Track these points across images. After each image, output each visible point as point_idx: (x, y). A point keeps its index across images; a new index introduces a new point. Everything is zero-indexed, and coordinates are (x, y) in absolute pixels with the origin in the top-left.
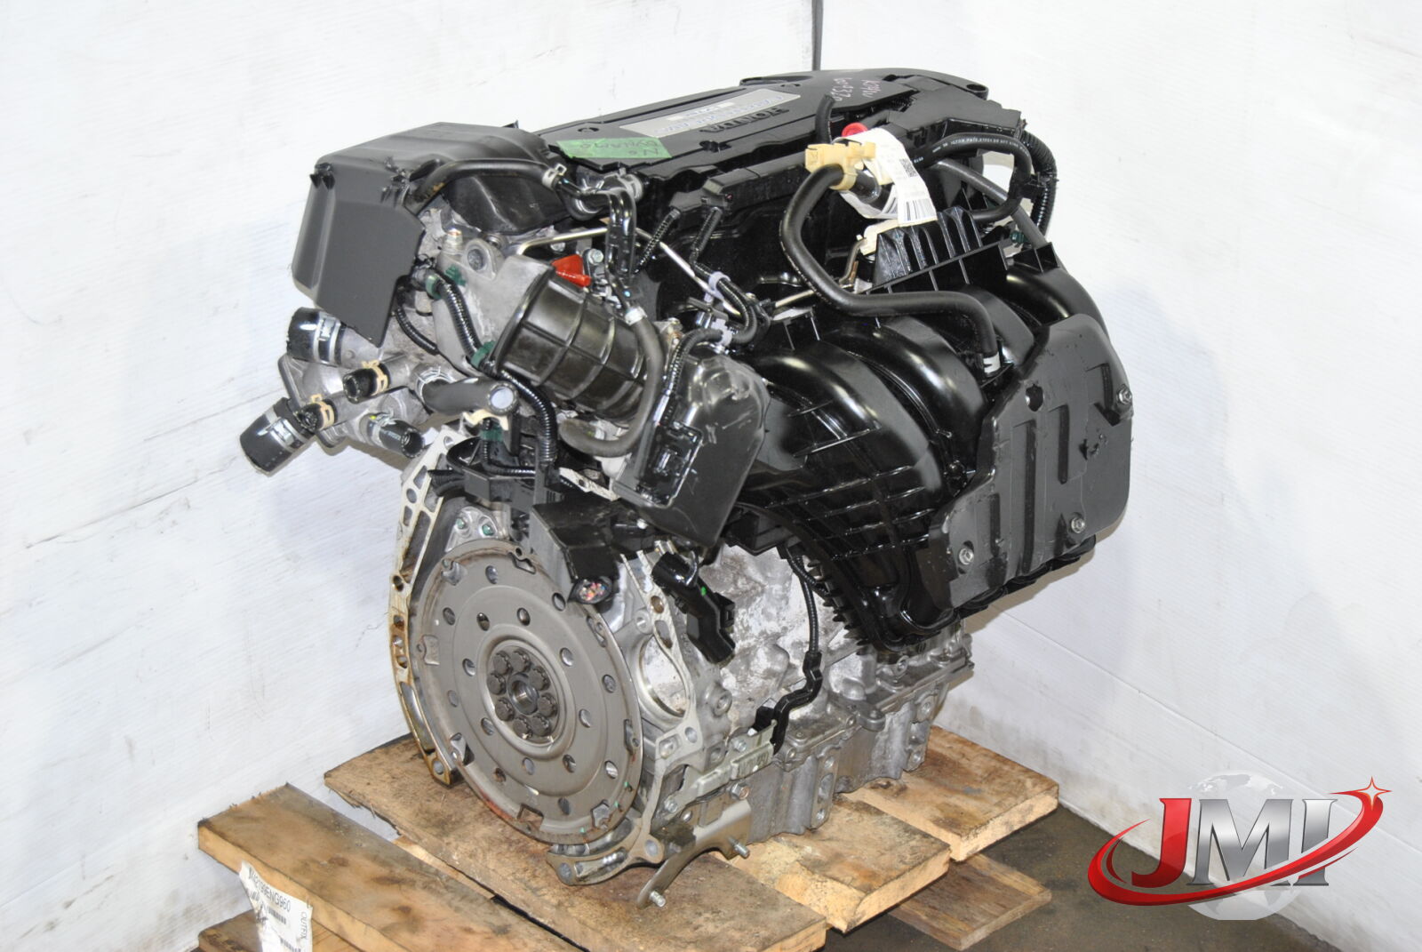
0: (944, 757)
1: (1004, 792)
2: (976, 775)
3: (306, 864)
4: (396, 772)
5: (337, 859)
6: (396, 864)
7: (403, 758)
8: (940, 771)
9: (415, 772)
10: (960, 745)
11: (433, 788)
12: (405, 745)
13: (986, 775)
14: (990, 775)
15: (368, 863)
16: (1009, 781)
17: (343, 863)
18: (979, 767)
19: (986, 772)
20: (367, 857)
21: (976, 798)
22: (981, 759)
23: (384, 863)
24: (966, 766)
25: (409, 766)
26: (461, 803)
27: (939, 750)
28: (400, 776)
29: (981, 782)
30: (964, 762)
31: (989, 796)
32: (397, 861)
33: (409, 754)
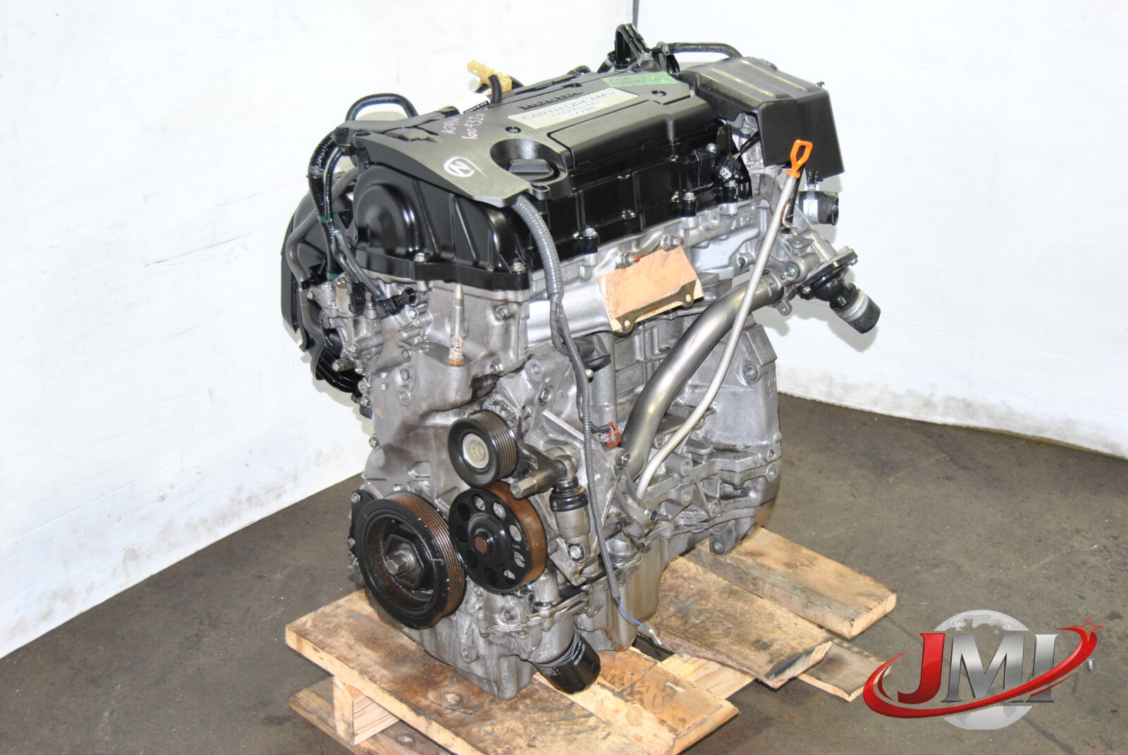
0: (367, 646)
1: (331, 616)
2: (346, 630)
3: (811, 563)
4: (779, 632)
5: (792, 568)
6: (754, 565)
7: (779, 642)
8: (373, 633)
9: (766, 632)
10: (349, 656)
11: (748, 619)
12: (782, 655)
13: (339, 630)
14: (336, 630)
15: (772, 566)
16: (324, 625)
17: (787, 565)
18: (342, 637)
19: (338, 633)
20: (774, 570)
21: (353, 611)
22: (338, 644)
23: (762, 566)
24: (351, 638)
25: (771, 636)
26: (724, 606)
27: (368, 652)
28: (775, 629)
29: (345, 624)
30: (352, 642)
31: (343, 613)
32: (754, 567)
33: (775, 647)
